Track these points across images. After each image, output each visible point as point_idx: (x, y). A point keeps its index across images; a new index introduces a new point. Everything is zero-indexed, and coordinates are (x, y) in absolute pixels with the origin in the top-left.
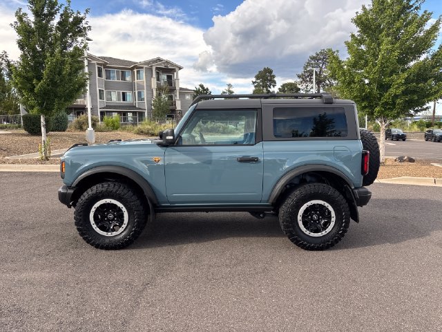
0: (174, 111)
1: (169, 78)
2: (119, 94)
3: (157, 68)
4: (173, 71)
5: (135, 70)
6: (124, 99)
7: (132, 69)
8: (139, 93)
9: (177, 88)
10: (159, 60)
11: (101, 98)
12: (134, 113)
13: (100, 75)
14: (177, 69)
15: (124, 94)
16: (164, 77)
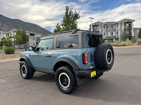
0: (131, 37)
1: (130, 25)
2: (110, 33)
3: (124, 23)
4: (131, 22)
5: (116, 25)
6: (112, 35)
7: (115, 24)
8: (117, 32)
9: (133, 28)
10: (125, 19)
11: (104, 35)
12: (116, 39)
13: (104, 28)
14: (133, 21)
15: (112, 33)
16: (128, 25)
